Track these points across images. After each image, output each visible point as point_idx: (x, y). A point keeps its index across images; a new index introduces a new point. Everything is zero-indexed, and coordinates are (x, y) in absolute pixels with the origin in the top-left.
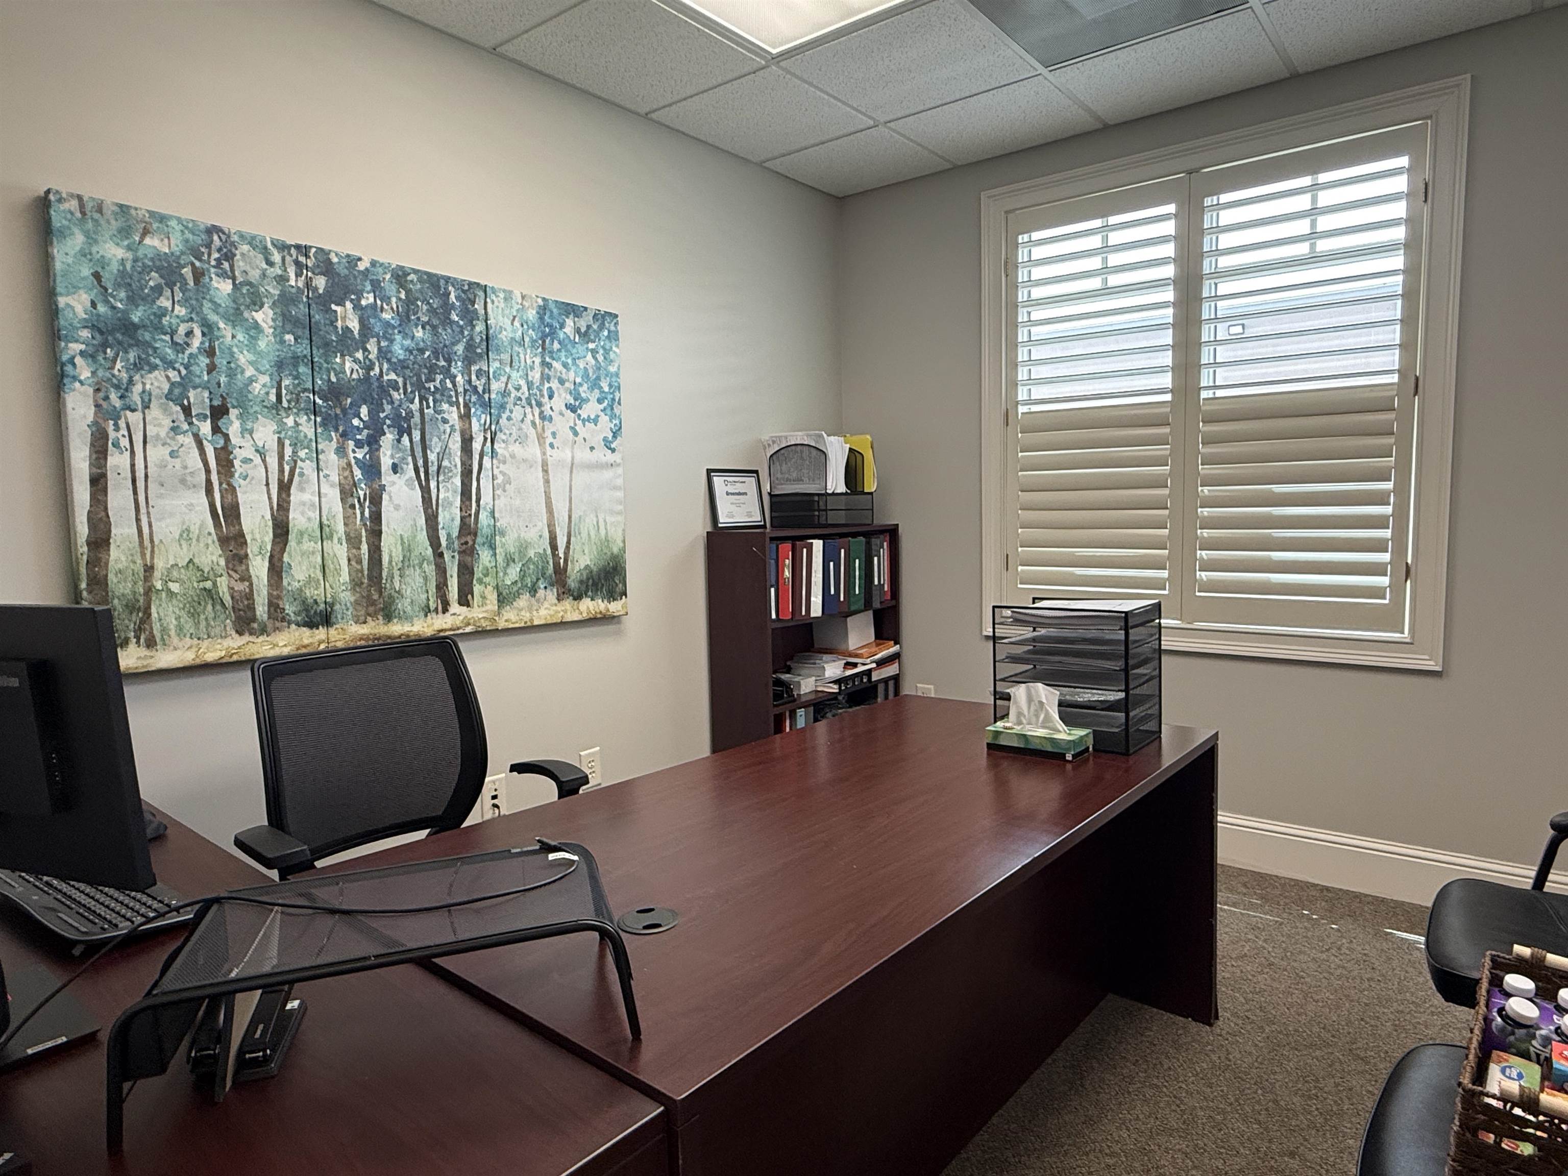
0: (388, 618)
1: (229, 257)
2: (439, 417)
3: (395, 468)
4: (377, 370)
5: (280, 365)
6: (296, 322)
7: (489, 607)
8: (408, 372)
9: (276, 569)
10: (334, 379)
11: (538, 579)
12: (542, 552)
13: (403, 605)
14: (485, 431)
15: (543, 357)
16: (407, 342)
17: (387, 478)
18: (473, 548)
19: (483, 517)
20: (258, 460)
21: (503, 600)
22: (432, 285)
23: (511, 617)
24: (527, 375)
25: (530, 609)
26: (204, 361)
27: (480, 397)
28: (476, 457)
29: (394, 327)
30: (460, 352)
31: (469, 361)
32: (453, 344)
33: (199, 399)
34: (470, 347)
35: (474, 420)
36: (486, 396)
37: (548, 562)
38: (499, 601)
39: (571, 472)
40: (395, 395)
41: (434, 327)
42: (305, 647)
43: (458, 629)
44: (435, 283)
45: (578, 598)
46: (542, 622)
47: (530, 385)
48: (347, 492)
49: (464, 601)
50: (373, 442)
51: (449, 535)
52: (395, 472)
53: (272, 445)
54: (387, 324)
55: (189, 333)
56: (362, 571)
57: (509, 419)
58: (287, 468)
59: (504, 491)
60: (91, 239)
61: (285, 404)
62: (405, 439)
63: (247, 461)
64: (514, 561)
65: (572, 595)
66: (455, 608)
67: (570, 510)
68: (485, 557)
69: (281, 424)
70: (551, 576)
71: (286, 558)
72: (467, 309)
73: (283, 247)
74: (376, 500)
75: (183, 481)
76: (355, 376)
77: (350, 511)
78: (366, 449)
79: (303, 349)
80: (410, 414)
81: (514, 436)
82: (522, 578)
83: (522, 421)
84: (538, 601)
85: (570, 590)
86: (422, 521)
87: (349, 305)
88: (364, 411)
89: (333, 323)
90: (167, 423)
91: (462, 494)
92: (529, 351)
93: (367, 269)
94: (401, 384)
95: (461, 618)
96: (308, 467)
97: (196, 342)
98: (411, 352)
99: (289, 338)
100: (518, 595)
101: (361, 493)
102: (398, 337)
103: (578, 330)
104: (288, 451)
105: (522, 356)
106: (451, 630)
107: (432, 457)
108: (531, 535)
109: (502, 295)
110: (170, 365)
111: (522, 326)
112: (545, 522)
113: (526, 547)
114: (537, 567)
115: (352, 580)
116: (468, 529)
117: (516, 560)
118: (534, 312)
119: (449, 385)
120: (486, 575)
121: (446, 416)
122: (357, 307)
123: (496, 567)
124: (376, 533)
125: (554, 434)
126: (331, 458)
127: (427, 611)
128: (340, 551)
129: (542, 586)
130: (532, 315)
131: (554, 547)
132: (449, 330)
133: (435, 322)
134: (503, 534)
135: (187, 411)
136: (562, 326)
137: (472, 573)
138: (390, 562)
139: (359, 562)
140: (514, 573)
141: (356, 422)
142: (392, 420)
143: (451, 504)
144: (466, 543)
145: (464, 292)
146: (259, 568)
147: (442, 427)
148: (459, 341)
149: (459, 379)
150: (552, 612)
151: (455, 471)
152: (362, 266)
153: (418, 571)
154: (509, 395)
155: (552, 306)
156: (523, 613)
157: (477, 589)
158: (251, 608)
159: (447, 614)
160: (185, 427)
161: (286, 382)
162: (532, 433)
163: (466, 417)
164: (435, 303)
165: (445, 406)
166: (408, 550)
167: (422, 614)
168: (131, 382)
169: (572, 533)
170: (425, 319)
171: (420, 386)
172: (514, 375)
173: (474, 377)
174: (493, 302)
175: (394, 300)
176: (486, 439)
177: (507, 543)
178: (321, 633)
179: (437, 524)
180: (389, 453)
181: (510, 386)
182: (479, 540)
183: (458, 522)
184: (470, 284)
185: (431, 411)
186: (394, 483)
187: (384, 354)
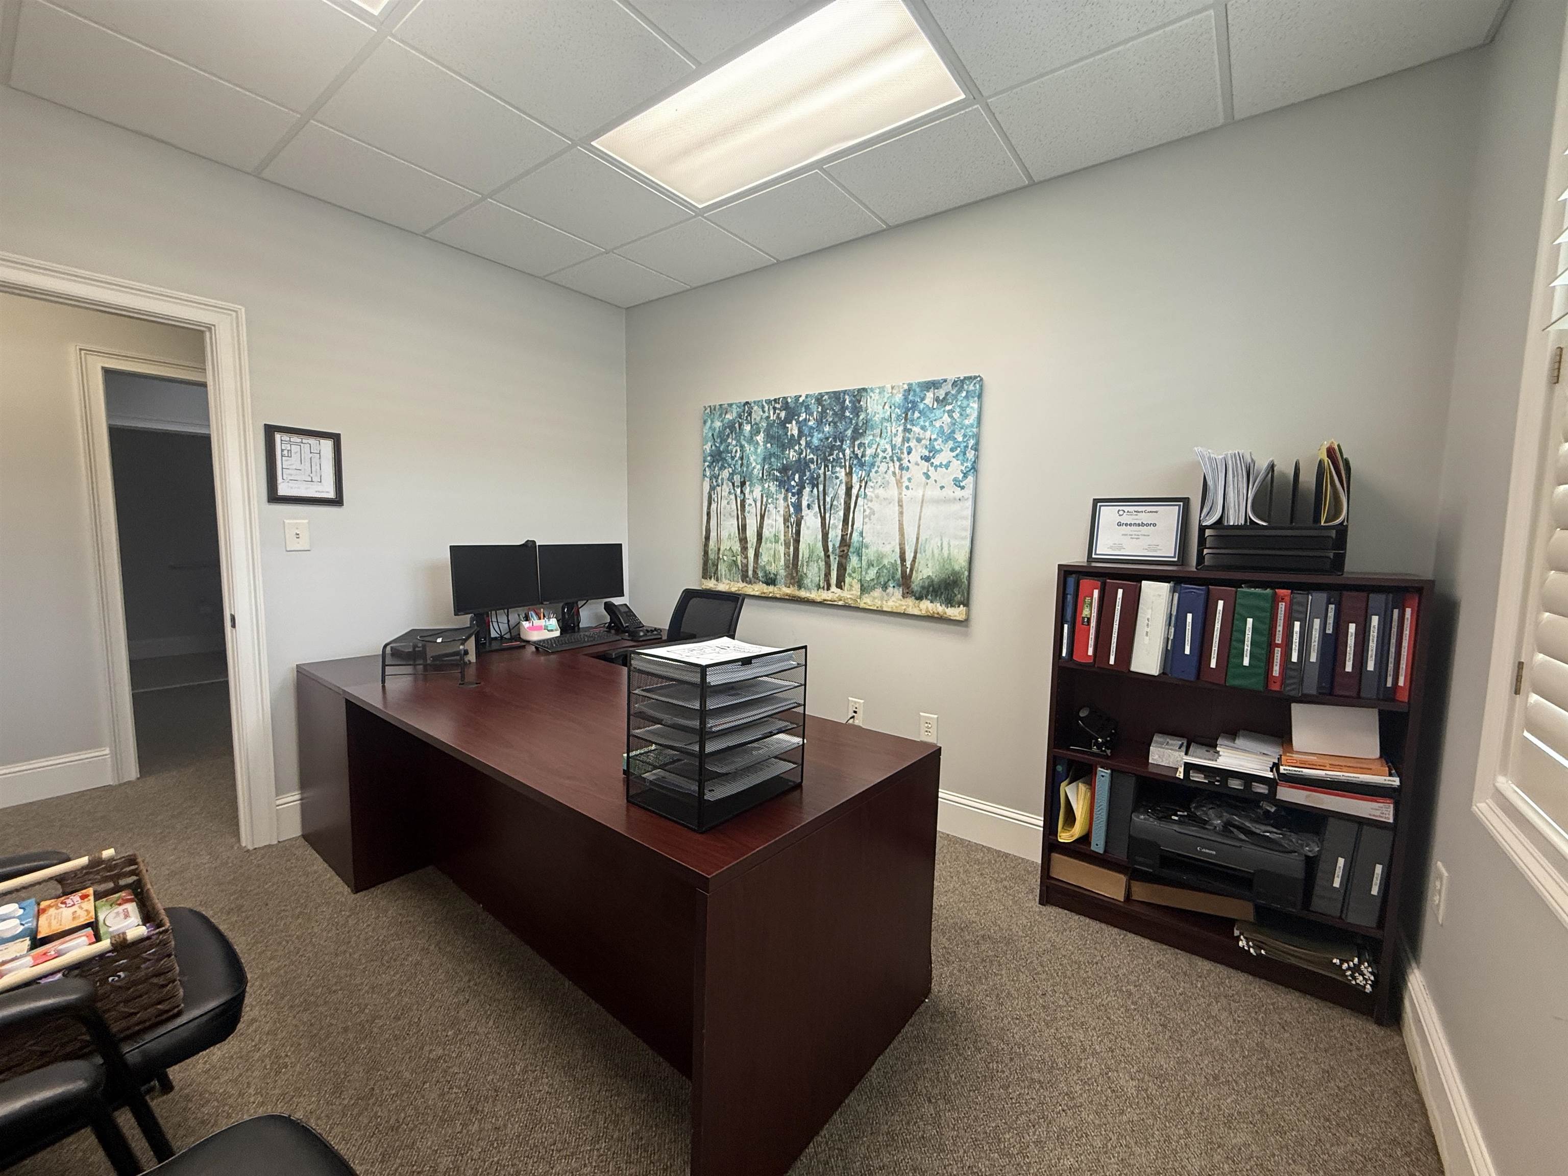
0: (800, 587)
1: (750, 414)
2: (834, 476)
3: (809, 507)
4: (804, 454)
5: (764, 459)
6: (773, 437)
7: (854, 592)
8: (819, 452)
9: (757, 555)
10: (785, 462)
11: (889, 580)
12: (893, 562)
13: (807, 581)
14: (861, 481)
15: (905, 425)
16: (821, 436)
17: (805, 511)
18: (847, 555)
19: (855, 535)
20: (754, 505)
21: (864, 589)
22: (836, 398)
23: (867, 601)
24: (892, 441)
25: (882, 599)
26: (740, 462)
27: (860, 460)
28: (854, 498)
29: (814, 428)
30: (849, 435)
31: (854, 439)
32: (845, 430)
33: (737, 479)
34: (855, 431)
35: (854, 476)
36: (863, 459)
37: (897, 570)
38: (861, 589)
39: (922, 507)
40: (812, 466)
41: (835, 423)
42: (764, 593)
43: (835, 601)
44: (837, 396)
45: (920, 598)
46: (889, 610)
47: (893, 447)
48: (786, 520)
49: (839, 585)
50: (800, 493)
51: (834, 545)
52: (809, 509)
53: (759, 498)
54: (811, 428)
55: (736, 451)
56: (789, 560)
57: (877, 472)
58: (763, 508)
59: (870, 519)
60: (712, 422)
61: (765, 477)
62: (815, 490)
63: (750, 505)
64: (873, 565)
65: (915, 596)
66: (834, 588)
67: (918, 534)
68: (854, 560)
69: (763, 487)
70: (899, 580)
71: (761, 551)
72: (855, 406)
73: (769, 402)
74: (799, 524)
75: (730, 514)
76: (794, 459)
77: (787, 529)
78: (796, 496)
79: (775, 450)
80: (819, 476)
81: (879, 483)
82: (878, 577)
83: (886, 472)
84: (888, 595)
85: (913, 592)
86: (820, 537)
87: (794, 422)
88: (797, 476)
89: (786, 434)
90: (728, 490)
91: (844, 521)
92: (894, 424)
93: (803, 401)
94: (815, 460)
95: (837, 595)
96: (771, 507)
97: (738, 455)
98: (822, 441)
99: (769, 445)
100: (873, 588)
101: (792, 520)
102: (816, 434)
103: (937, 400)
104: (765, 499)
105: (889, 428)
106: (831, 601)
107: (828, 499)
108: (887, 549)
109: (877, 391)
110: (730, 466)
111: (891, 407)
112: (897, 541)
113: (882, 558)
114: (889, 572)
115: (785, 564)
116: (845, 542)
117: (875, 565)
118: (901, 395)
119: (841, 455)
120: (854, 572)
121: (838, 475)
122: (798, 422)
123: (861, 567)
124: (797, 541)
125: (909, 480)
126: (781, 502)
127: (819, 587)
128: (782, 549)
129: (892, 585)
130: (899, 398)
131: (903, 559)
132: (844, 423)
133: (836, 419)
134: (867, 547)
135: (733, 484)
136: (923, 399)
137: (845, 569)
138: (803, 557)
139: (789, 556)
140: (872, 573)
141: (793, 483)
142: (810, 480)
143: (836, 527)
144: (843, 551)
145: (854, 396)
146: (751, 553)
147: (835, 481)
148: (849, 428)
149: (848, 452)
150: (897, 604)
151: (840, 507)
152: (801, 400)
153: (816, 564)
154: (878, 456)
155: (915, 387)
156: (876, 601)
157: (848, 580)
158: (747, 571)
159: (829, 592)
160: (733, 491)
161: (766, 467)
162: (893, 480)
163: (849, 474)
164: (836, 409)
165: (838, 469)
166: (812, 552)
167: (816, 589)
168: (719, 475)
169: (919, 551)
170: (830, 419)
171: (825, 460)
172: (883, 442)
173: (856, 448)
174: (871, 397)
175: (815, 413)
176: (861, 486)
177: (869, 554)
178: (771, 588)
179: (828, 538)
180: (807, 498)
181: (879, 450)
182: (851, 550)
183: (839, 538)
184: (859, 390)
185: (830, 473)
186: (808, 515)
187: (808, 445)
